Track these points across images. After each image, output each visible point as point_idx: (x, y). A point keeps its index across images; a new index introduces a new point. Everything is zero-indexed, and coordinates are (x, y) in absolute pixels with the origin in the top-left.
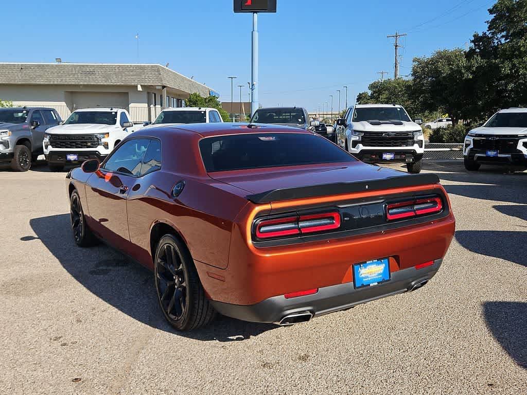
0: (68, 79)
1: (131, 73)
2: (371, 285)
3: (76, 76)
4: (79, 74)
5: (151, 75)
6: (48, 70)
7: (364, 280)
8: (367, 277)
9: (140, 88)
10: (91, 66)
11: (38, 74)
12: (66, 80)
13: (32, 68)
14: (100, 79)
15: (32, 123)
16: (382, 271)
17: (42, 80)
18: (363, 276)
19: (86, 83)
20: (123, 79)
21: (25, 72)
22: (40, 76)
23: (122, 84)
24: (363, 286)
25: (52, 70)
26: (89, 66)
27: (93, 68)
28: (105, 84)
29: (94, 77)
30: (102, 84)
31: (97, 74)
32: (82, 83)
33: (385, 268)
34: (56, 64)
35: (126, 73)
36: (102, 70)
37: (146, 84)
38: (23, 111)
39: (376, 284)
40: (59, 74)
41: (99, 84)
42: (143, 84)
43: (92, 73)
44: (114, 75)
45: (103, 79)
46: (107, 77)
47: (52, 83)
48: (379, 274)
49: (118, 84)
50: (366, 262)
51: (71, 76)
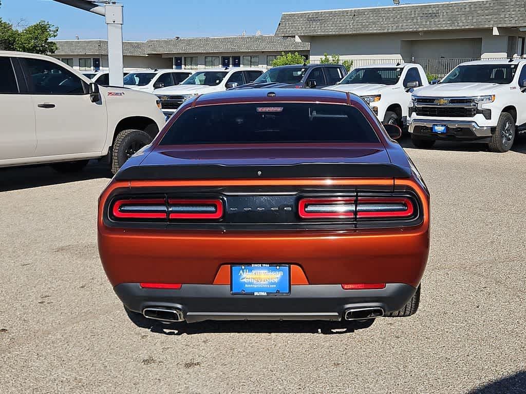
0: (405, 24)
1: (486, 11)
2: (256, 294)
3: (415, 21)
4: (419, 18)
5: (513, 13)
6: (383, 15)
7: (246, 286)
8: (252, 283)
9: (496, 32)
10: (435, 6)
11: (371, 21)
12: (402, 26)
13: (366, 13)
14: (444, 22)
15: (308, 84)
17: (375, 29)
18: (245, 280)
19: (425, 29)
20: (474, 21)
21: (358, 19)
22: (374, 23)
23: (472, 27)
25: (388, 15)
26: (432, 7)
27: (437, 9)
28: (451, 28)
29: (437, 20)
30: (446, 28)
31: (441, 17)
32: (420, 29)
34: (393, 7)
35: (479, 12)
36: (448, 11)
37: (505, 26)
38: (301, 69)
39: (265, 294)
40: (396, 19)
41: (442, 28)
42: (500, 26)
43: (435, 15)
44: (463, 16)
45: (449, 22)
46: (453, 19)
47: (386, 31)
49: (467, 27)
50: (250, 265)
51: (409, 21)
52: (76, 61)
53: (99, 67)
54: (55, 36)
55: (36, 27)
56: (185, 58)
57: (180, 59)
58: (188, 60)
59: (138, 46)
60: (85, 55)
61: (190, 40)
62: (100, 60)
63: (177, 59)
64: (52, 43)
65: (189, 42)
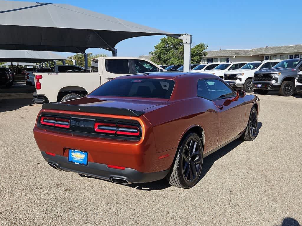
7: (73, 159)
8: (75, 158)
16: (83, 158)
18: (73, 156)
24: (72, 162)
33: (85, 157)
39: (78, 164)
48: (81, 160)
50: (75, 150)
52: (219, 59)
53: (229, 61)
54: (206, 49)
55: (198, 46)
56: (270, 56)
57: (268, 57)
58: (272, 57)
59: (248, 51)
60: (223, 56)
61: (273, 48)
62: (230, 59)
63: (266, 57)
64: (205, 52)
65: (272, 49)
